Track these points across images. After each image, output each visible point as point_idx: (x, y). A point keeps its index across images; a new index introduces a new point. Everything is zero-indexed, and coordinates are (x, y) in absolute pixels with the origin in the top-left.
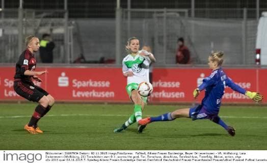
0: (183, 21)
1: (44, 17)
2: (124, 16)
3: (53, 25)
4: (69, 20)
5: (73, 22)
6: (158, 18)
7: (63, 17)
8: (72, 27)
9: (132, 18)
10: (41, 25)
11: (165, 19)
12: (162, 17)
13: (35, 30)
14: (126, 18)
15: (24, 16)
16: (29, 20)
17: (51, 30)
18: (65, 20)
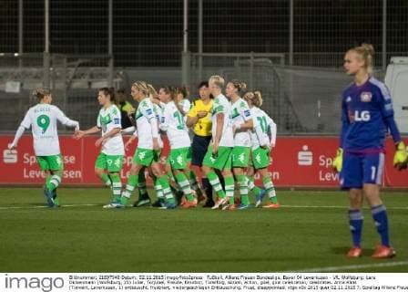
0: (277, 70)
1: (80, 65)
2: (194, 63)
3: (92, 76)
4: (114, 70)
5: (121, 73)
6: (242, 65)
7: (106, 66)
8: (119, 80)
9: (205, 66)
10: (75, 77)
11: (252, 67)
12: (248, 65)
13: (67, 83)
14: (197, 65)
15: (51, 64)
16: (59, 70)
17: (90, 83)
18: (109, 70)
